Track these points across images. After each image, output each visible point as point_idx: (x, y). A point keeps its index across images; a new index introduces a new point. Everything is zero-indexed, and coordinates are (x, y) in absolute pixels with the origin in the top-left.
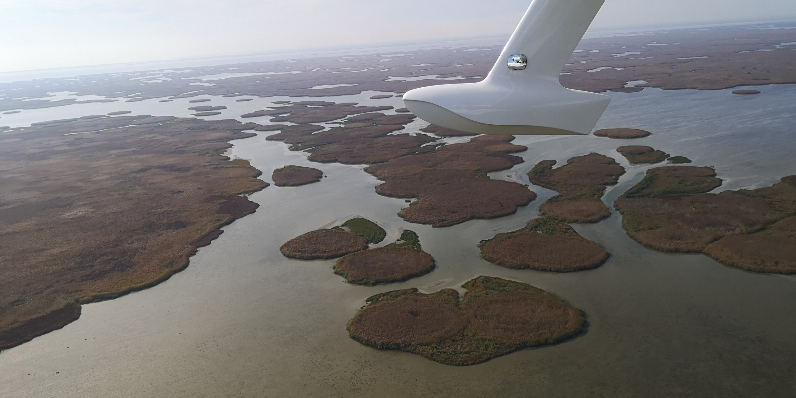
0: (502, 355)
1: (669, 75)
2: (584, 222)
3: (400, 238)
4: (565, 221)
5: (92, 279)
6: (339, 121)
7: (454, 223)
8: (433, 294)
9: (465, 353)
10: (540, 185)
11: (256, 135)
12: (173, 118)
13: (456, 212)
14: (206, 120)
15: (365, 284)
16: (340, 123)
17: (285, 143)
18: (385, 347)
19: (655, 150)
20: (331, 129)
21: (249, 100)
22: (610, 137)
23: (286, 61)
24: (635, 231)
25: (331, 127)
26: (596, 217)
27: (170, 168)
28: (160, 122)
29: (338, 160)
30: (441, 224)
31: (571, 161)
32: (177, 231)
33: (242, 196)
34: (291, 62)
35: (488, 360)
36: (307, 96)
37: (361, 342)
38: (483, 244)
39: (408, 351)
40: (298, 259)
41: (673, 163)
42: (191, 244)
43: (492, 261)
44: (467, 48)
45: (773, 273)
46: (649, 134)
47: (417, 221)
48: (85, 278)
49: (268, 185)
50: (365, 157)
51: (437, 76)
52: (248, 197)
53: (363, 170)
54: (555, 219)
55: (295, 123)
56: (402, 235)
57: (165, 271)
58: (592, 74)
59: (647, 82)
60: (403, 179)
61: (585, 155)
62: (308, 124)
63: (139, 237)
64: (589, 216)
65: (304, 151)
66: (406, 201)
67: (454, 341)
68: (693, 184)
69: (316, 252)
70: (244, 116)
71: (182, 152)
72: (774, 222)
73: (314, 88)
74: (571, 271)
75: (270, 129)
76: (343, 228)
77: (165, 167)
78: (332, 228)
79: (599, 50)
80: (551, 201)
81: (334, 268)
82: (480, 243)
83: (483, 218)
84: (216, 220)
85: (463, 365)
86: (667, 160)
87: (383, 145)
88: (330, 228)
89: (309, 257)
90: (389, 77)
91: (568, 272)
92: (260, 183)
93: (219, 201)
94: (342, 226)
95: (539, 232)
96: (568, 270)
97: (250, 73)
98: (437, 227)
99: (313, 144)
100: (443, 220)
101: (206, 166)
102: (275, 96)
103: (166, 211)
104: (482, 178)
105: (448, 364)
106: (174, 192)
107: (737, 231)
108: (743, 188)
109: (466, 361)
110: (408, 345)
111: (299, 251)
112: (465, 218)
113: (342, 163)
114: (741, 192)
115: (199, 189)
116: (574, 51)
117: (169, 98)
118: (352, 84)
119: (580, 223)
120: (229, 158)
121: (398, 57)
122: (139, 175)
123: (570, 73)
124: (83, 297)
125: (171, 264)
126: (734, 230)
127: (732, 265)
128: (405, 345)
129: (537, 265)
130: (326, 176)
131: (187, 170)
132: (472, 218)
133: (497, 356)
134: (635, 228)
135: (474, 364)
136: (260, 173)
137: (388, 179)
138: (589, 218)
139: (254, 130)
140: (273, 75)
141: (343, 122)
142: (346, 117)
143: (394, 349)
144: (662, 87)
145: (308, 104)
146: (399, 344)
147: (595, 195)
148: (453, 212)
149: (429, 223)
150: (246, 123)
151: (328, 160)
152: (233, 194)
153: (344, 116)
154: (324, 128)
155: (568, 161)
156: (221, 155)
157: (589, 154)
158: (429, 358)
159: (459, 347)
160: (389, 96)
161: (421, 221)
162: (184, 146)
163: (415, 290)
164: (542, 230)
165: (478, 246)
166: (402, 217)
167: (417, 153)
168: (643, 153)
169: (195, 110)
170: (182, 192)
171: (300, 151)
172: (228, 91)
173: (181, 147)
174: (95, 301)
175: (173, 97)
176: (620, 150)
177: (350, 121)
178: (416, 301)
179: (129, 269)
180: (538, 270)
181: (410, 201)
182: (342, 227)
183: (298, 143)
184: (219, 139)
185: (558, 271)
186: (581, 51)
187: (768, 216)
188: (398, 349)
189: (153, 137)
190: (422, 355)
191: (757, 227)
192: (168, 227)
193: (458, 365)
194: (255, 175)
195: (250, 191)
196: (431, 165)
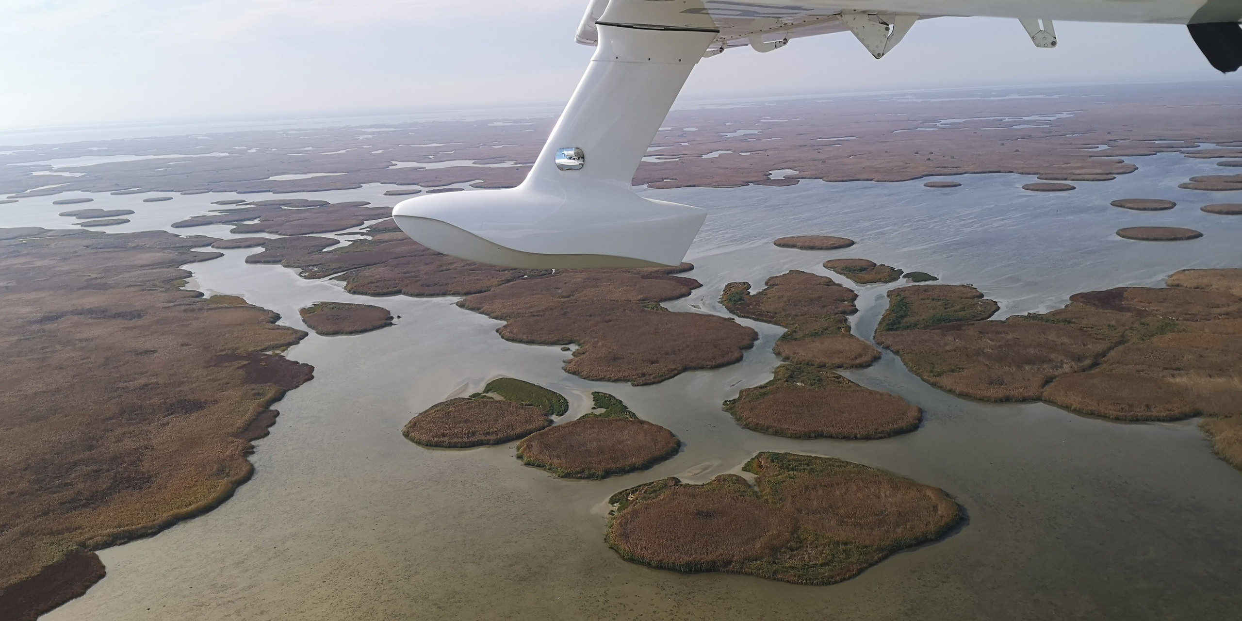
0: (876, 563)
1: (823, 162)
2: (853, 367)
3: (595, 405)
4: (824, 366)
5: (84, 506)
6: (356, 229)
7: (663, 378)
8: (709, 484)
9: (822, 565)
10: (750, 318)
11: (222, 255)
12: (43, 231)
13: (657, 362)
14: (108, 232)
15: (590, 477)
16: (362, 234)
17: (285, 266)
18: (692, 569)
19: (878, 264)
20: (352, 242)
21: (165, 200)
22: (801, 248)
23: (190, 137)
24: (934, 376)
25: (351, 241)
26: (866, 359)
27: (101, 314)
28: (20, 237)
29: (403, 292)
30: (645, 380)
31: (771, 282)
32: (193, 416)
33: (270, 353)
34: (199, 138)
35: (860, 571)
36: (269, 191)
37: (649, 565)
38: (731, 406)
39: (732, 572)
40: (446, 447)
41: (915, 281)
42: (235, 435)
43: (761, 429)
44: (491, 121)
45: (1149, 421)
46: (852, 243)
47: (603, 378)
48: (68, 505)
49: (306, 334)
50: (446, 284)
51: (473, 161)
52: (282, 354)
53: (455, 305)
54: (808, 364)
55: (280, 234)
56: (594, 401)
57: (223, 484)
58: (712, 161)
59: (798, 172)
60: (534, 316)
61: (785, 274)
62: (307, 236)
63: (125, 429)
64: (856, 358)
65: (330, 279)
66: (564, 350)
67: (792, 550)
68: (963, 309)
69: (474, 434)
70: (177, 226)
71: (105, 287)
72: (1104, 354)
73: (271, 178)
74: (885, 437)
75: (242, 244)
76: (489, 395)
77: (90, 312)
78: (470, 396)
79: (697, 127)
80: (784, 338)
81: (520, 457)
82: (723, 405)
83: (702, 368)
84: (254, 395)
85: (829, 584)
86: (903, 277)
87: (464, 266)
88: (466, 395)
89: (466, 443)
90: (394, 162)
91: (881, 438)
92: (290, 331)
93: (236, 364)
94: (484, 392)
95: (798, 384)
96: (882, 435)
97: (137, 155)
98: (640, 385)
99: (340, 268)
100: (644, 375)
101: (168, 307)
102: (211, 193)
103: (146, 385)
104: (657, 310)
105: (806, 584)
106: (139, 353)
107: (1066, 368)
108: (1031, 312)
109: (832, 577)
110: (730, 562)
111: (444, 435)
112: (675, 369)
113: (412, 295)
114: (1032, 317)
115: (182, 345)
116: (660, 129)
117: (8, 198)
118: (336, 172)
119: (847, 368)
120: (202, 294)
121: (387, 132)
122: (48, 326)
123: (678, 159)
124: (90, 539)
125: (221, 472)
126: (1061, 367)
127: (1092, 414)
128: (724, 562)
129: (833, 431)
130: (399, 317)
131: (137, 315)
132: (685, 369)
133: (871, 565)
134: (931, 372)
135: (844, 580)
136: (278, 317)
137: (510, 317)
138: (858, 361)
139: (212, 247)
140: (183, 159)
141: (364, 231)
142: (363, 223)
143: (708, 571)
144: (825, 178)
145: (283, 205)
146: (714, 562)
147: (839, 328)
148: (653, 363)
149: (625, 380)
150: (190, 237)
151: (385, 291)
152: (252, 351)
153: (360, 222)
154: (338, 242)
155: (766, 284)
156: (182, 288)
157: (788, 272)
158: (772, 577)
159: (806, 558)
160: (415, 192)
161: (610, 378)
162: (100, 275)
163: (677, 481)
164: (802, 382)
165: (727, 410)
166: (574, 373)
167: (525, 277)
168: (865, 269)
169: (75, 217)
170: (154, 352)
171: (322, 279)
172: (117, 185)
173: (96, 278)
174: (119, 543)
175: (14, 195)
176: (829, 265)
177: (373, 230)
178: (694, 496)
179: (147, 485)
180: (838, 438)
181: (569, 349)
182: (484, 394)
183: (309, 266)
184: (158, 264)
185: (867, 438)
186: (670, 128)
187: (1090, 346)
188: (715, 571)
189: (25, 263)
190: (758, 576)
191: (1088, 362)
192: (171, 409)
193: (823, 584)
194: (272, 320)
195: (281, 346)
196: (565, 294)
